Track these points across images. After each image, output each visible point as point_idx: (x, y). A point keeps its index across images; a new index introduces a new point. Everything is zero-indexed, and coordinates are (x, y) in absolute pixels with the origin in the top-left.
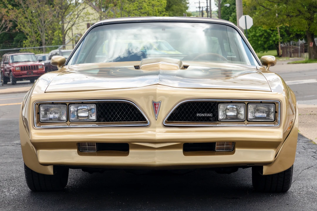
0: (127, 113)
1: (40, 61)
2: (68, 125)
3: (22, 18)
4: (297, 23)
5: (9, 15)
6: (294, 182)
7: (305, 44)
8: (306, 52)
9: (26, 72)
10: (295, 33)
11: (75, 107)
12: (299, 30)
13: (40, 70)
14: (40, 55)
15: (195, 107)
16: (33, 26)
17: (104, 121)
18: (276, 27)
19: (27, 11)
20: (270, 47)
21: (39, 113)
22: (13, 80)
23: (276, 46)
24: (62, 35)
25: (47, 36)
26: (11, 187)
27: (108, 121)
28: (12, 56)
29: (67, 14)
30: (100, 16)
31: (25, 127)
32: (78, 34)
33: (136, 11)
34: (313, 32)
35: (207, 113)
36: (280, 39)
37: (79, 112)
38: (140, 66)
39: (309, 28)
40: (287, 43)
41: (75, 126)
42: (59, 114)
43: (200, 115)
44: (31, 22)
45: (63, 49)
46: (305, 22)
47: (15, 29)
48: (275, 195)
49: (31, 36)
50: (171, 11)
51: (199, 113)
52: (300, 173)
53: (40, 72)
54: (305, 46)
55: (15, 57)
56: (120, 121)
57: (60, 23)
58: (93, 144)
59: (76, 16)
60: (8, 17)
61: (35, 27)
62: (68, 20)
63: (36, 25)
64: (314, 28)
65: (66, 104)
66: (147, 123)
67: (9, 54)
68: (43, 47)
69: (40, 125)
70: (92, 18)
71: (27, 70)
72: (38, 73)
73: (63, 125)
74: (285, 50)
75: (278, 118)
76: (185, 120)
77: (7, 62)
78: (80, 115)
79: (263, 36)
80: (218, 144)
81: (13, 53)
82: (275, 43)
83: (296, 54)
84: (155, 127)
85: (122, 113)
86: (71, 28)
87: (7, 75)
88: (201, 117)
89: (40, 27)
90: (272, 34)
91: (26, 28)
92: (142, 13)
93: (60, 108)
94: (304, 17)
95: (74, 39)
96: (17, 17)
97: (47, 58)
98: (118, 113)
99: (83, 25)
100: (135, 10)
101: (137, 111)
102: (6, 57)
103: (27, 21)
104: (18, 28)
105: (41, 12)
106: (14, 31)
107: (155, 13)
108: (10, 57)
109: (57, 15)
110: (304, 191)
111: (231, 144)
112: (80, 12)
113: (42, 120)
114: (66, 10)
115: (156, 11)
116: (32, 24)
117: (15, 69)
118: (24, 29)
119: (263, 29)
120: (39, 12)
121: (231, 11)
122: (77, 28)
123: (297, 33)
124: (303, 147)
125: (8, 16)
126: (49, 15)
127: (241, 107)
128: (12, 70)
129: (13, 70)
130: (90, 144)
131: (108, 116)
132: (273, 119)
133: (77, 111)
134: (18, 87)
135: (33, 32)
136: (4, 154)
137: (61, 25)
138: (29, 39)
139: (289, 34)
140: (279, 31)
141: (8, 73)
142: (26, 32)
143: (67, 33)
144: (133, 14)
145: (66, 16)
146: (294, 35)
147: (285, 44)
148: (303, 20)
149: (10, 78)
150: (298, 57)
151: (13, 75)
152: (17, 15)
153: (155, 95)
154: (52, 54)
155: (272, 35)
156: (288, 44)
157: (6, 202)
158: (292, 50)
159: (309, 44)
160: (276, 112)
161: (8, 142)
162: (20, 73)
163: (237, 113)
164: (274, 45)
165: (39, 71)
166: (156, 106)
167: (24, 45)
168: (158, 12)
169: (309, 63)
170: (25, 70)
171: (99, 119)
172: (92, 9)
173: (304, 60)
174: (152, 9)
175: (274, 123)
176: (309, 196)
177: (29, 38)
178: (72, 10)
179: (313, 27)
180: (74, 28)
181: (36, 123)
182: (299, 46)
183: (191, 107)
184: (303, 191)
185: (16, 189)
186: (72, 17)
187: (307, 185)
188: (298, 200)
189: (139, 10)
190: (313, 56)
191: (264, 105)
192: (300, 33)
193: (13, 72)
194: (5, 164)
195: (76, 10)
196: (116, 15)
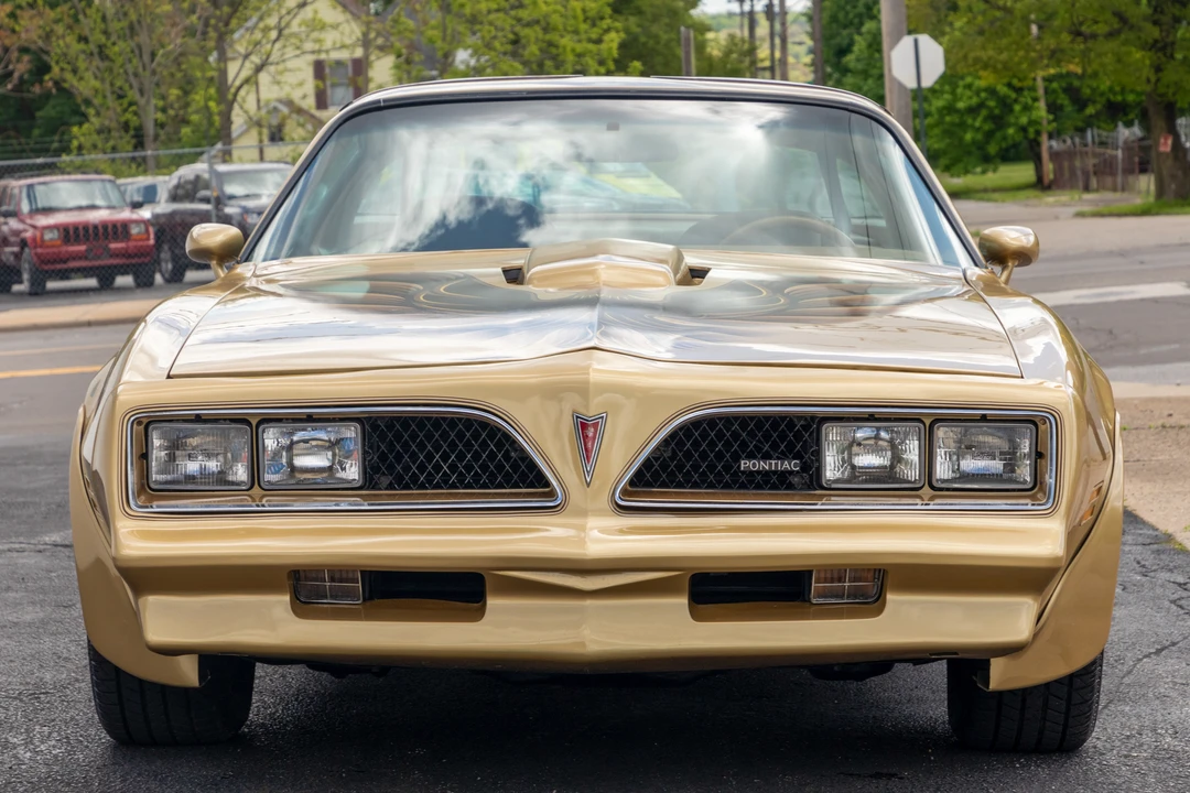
0: (476, 457)
1: (136, 206)
2: (254, 500)
3: (68, 39)
4: (1108, 59)
5: (17, 28)
6: (1105, 707)
7: (1142, 139)
8: (1143, 170)
9: (83, 248)
10: (1103, 100)
11: (283, 434)
12: (1118, 89)
13: (136, 240)
14: (137, 182)
15: (736, 436)
16: (111, 70)
17: (390, 487)
18: (1033, 75)
19: (88, 11)
20: (1007, 150)
21: (144, 456)
22: (32, 277)
23: (1032, 148)
24: (219, 103)
25: (164, 110)
26: (37, 727)
27: (407, 487)
28: (30, 187)
29: (238, 24)
30: (365, 35)
31: (93, 506)
32: (280, 101)
33: (501, 15)
34: (1170, 94)
35: (778, 458)
36: (1045, 123)
37: (295, 452)
38: (525, 270)
39: (1158, 80)
40: (1072, 138)
41: (282, 506)
42: (221, 458)
43: (754, 465)
44: (103, 55)
45: (224, 161)
46: (1143, 56)
47: (41, 82)
48: (1036, 762)
49: (103, 111)
50: (632, 14)
51: (751, 456)
52: (1130, 672)
53: (136, 247)
54: (1140, 147)
55: (39, 190)
56: (453, 486)
57: (212, 58)
58: (351, 575)
59: (274, 34)
60: (15, 38)
61: (119, 74)
62: (241, 48)
63: (122, 66)
64: (1176, 83)
65: (247, 423)
66: (552, 494)
67: (20, 178)
68: (149, 152)
69: (151, 499)
70: (334, 43)
71: (88, 240)
72: (130, 251)
73: (237, 500)
74: (1066, 164)
75: (1047, 477)
76: (696, 485)
77: (11, 208)
78: (301, 461)
79: (984, 112)
80: (822, 575)
81: (32, 176)
82: (1026, 138)
83: (1109, 180)
84: (583, 513)
85: (461, 457)
86: (253, 79)
87: (12, 258)
88: (758, 472)
89: (136, 75)
90: (1016, 101)
91: (81, 79)
92: (524, 22)
93: (224, 435)
94: (1139, 38)
95: (264, 123)
96: (48, 36)
97: (163, 194)
98: (445, 457)
99: (299, 69)
100: (498, 10)
101: (516, 450)
102: (9, 191)
103: (88, 52)
104: (51, 79)
105: (140, 15)
106: (37, 89)
107: (572, 22)
108: (21, 192)
109: (200, 27)
110: (1145, 747)
111: (870, 575)
112: (288, 18)
113: (156, 481)
114: (235, 11)
115: (575, 17)
116: (107, 63)
117: (42, 235)
118: (75, 83)
119: (982, 83)
120: (133, 17)
121: (860, 16)
122: (279, 78)
123: (1112, 97)
124: (1138, 563)
125: (14, 31)
126: (168, 28)
127: (906, 435)
128: (29, 241)
129: (34, 239)
130: (337, 576)
131: (407, 468)
132: (1028, 480)
133: (290, 448)
134: (54, 306)
135: (108, 94)
136: (8, 589)
137: (214, 65)
138: (93, 119)
139: (1080, 103)
140: (1041, 92)
141: (13, 253)
142: (81, 94)
143: (239, 98)
144: (487, 27)
145: (233, 32)
146: (1099, 106)
147: (1064, 141)
148: (1133, 49)
149: (22, 270)
150: (1115, 190)
151: (35, 259)
152: (48, 29)
153: (583, 390)
154: (182, 180)
155: (1017, 108)
156: (1077, 140)
157: (21, 790)
158: (1091, 162)
159: (1157, 144)
160: (1039, 455)
161: (21, 539)
162: (60, 252)
163: (893, 458)
164: (1025, 144)
165: (131, 244)
166: (586, 430)
167: (75, 143)
168: (585, 21)
169: (1157, 214)
170: (77, 240)
171: (372, 479)
172: (335, 8)
173: (1138, 201)
174: (559, 7)
175: (1033, 498)
176: (1163, 766)
177: (94, 116)
178: (257, 9)
179: (1171, 75)
180: (264, 77)
181: (133, 493)
182: (1117, 149)
183: (720, 435)
184: (1141, 745)
185: (55, 735)
186: (258, 35)
187: (1155, 722)
188: (1120, 785)
189: (513, 13)
190: (1173, 186)
191: (995, 428)
192: (1124, 100)
193: (35, 247)
194: (13, 630)
195: (273, 10)
196: (423, 28)
